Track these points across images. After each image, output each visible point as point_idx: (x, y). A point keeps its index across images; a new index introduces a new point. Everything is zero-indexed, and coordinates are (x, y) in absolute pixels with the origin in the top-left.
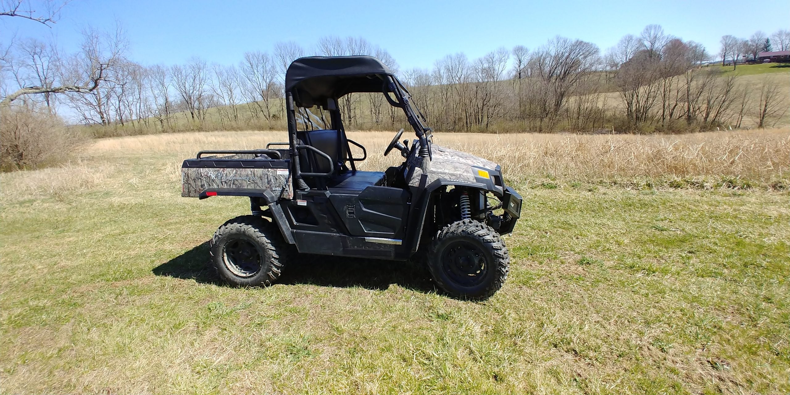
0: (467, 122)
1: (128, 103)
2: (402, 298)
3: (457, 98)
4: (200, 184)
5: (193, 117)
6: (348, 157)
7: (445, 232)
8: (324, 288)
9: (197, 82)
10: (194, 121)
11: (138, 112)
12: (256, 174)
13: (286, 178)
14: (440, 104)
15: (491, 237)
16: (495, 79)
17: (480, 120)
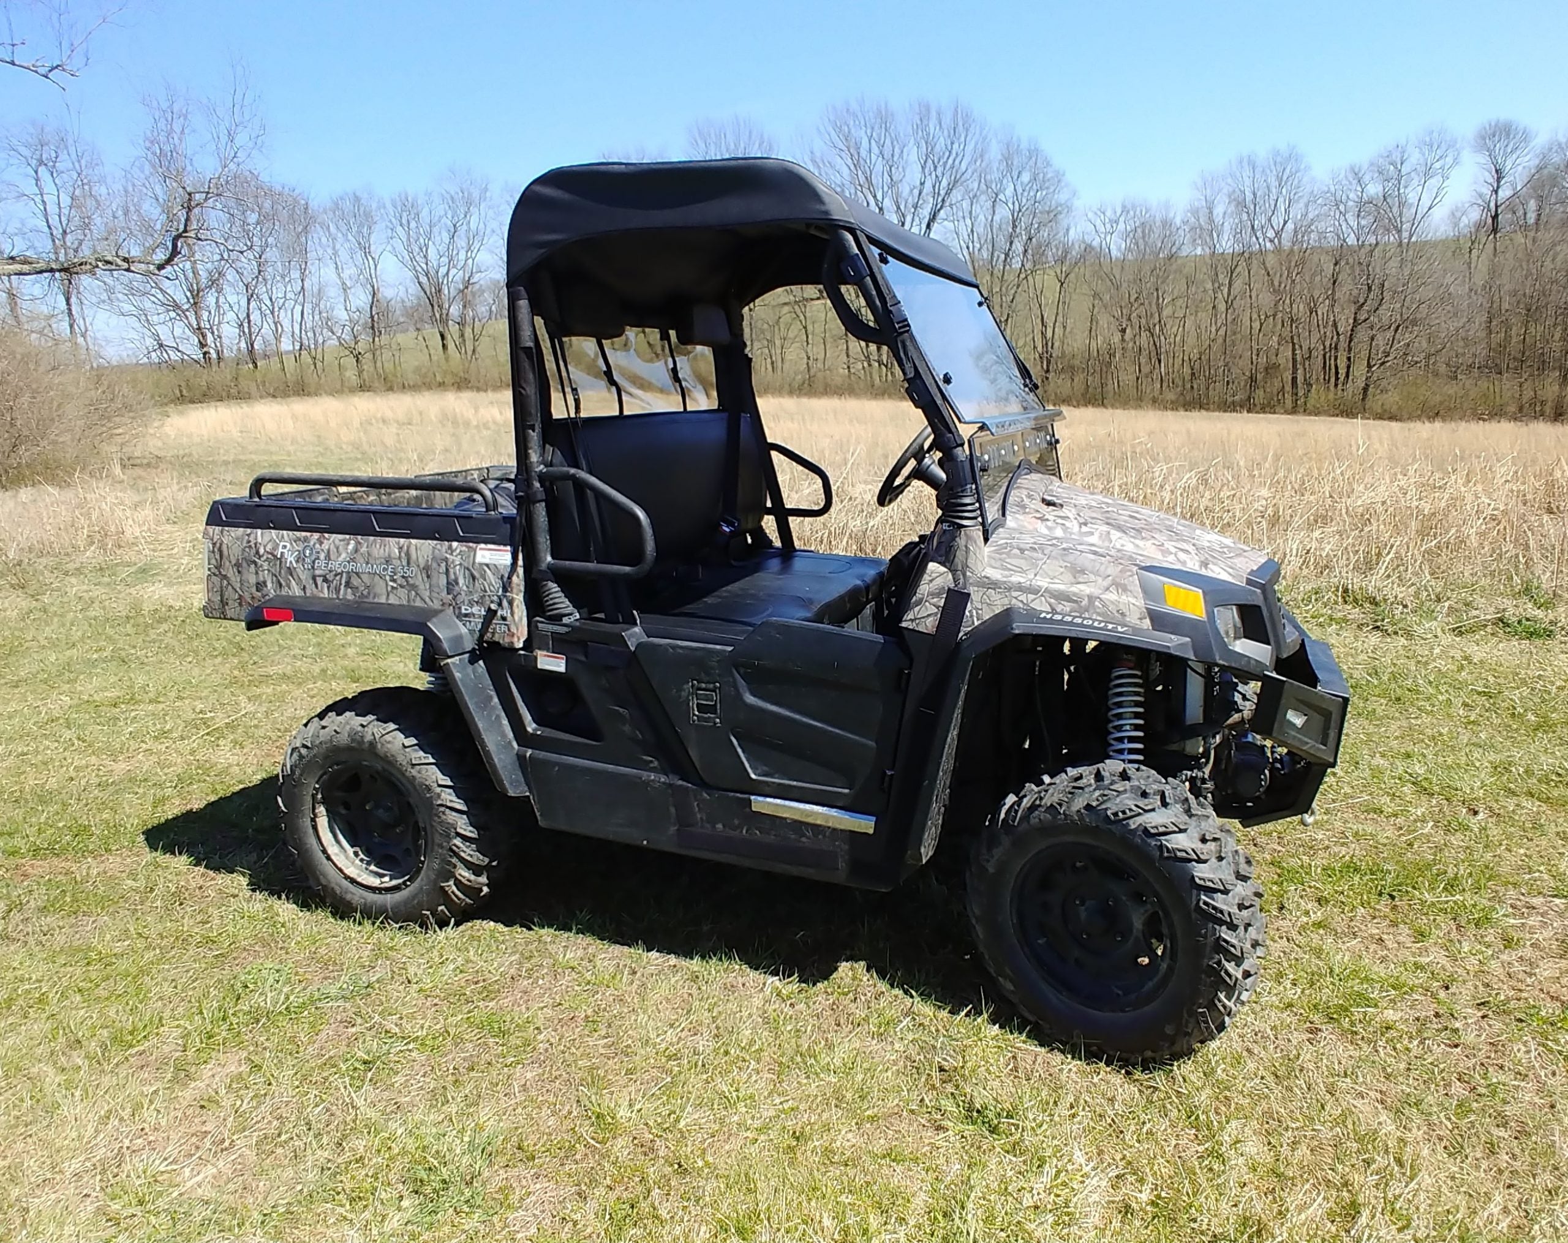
0: (1294, 380)
1: (273, 305)
2: (866, 1019)
3: (1266, 299)
4: (253, 580)
5: (444, 346)
6: (769, 504)
7: (1026, 803)
8: (617, 949)
9: (461, 242)
10: (447, 359)
11: (297, 331)
12: (414, 556)
13: (502, 577)
14: (1204, 317)
15: (1191, 838)
16: (1405, 234)
17: (1342, 372)
